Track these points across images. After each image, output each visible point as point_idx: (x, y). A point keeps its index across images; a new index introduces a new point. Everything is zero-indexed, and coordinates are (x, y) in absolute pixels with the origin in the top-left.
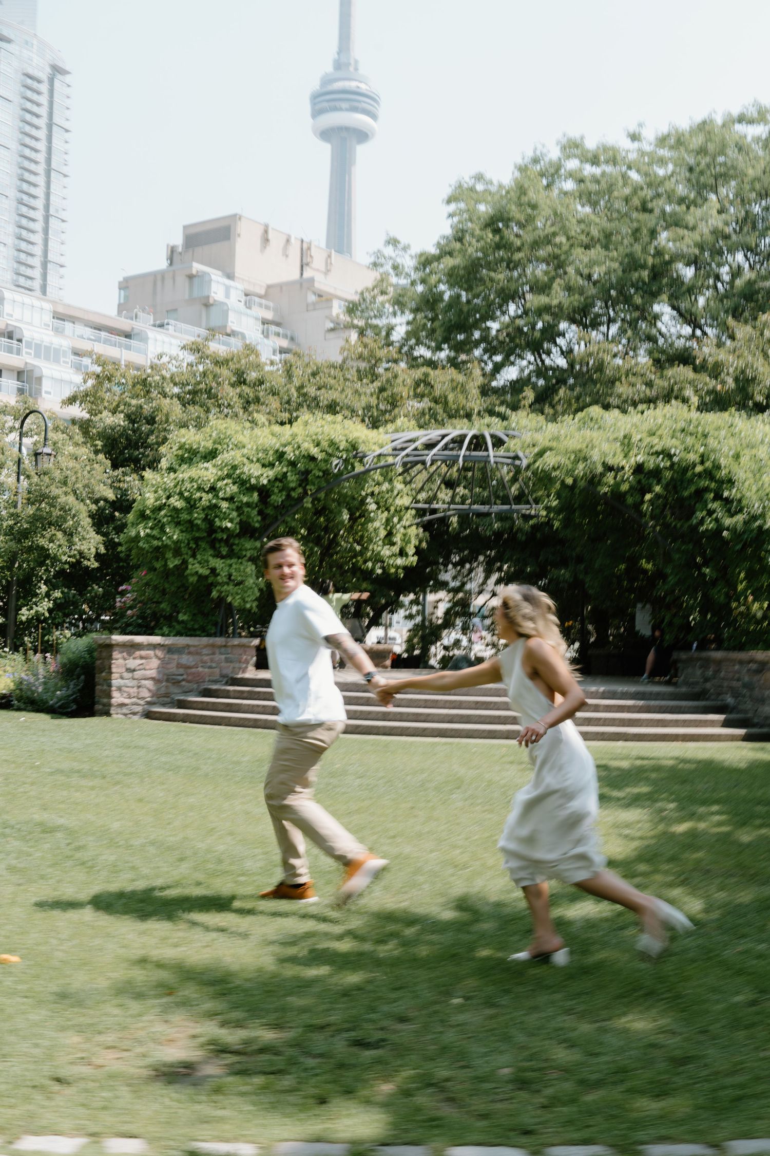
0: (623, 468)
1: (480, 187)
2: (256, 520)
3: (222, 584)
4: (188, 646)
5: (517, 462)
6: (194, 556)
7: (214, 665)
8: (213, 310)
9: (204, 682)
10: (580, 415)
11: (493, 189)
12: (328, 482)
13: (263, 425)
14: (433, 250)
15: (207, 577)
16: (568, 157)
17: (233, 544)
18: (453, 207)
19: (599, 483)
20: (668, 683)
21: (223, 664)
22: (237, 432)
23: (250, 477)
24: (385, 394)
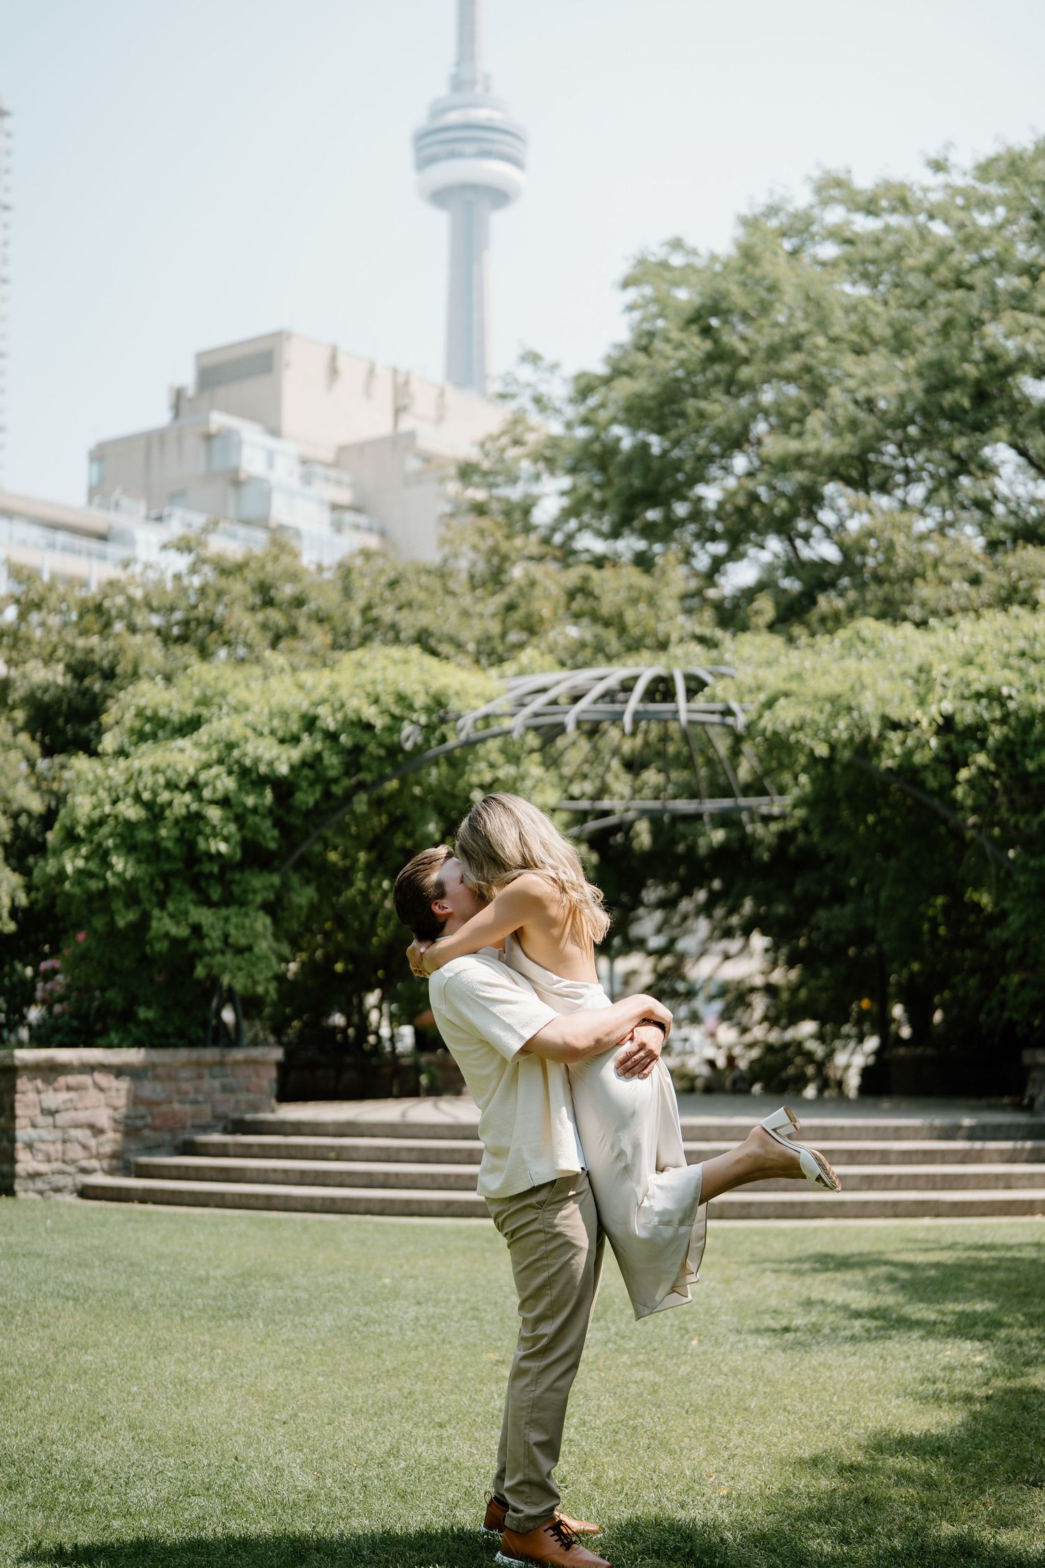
0: (917, 723)
1: (677, 260)
2: (270, 838)
3: (212, 953)
4: (154, 1066)
5: (729, 720)
6: (162, 906)
7: (201, 1098)
8: (246, 491)
9: (184, 1128)
10: (842, 634)
11: (700, 263)
12: (396, 766)
13: (282, 670)
14: (601, 369)
15: (184, 942)
16: (825, 202)
17: (232, 882)
18: (632, 295)
19: (878, 750)
20: (1018, 1107)
21: (218, 1096)
22: (236, 684)
23: (257, 761)
24: (518, 615)
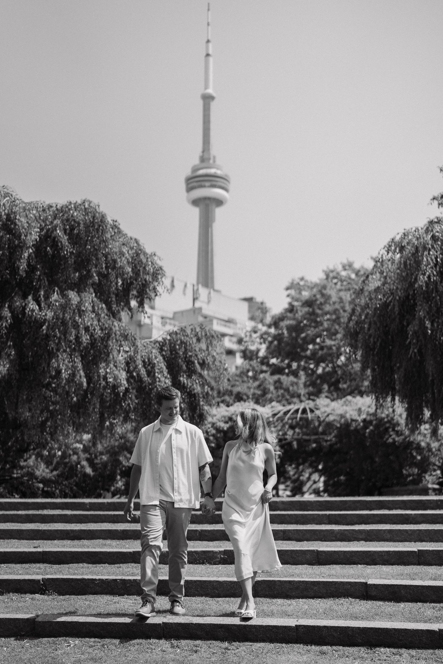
0: (358, 420)
1: (302, 283)
5: (319, 419)
8: (144, 329)
11: (308, 284)
14: (280, 315)
18: (288, 292)
19: (350, 426)
24: (261, 388)
